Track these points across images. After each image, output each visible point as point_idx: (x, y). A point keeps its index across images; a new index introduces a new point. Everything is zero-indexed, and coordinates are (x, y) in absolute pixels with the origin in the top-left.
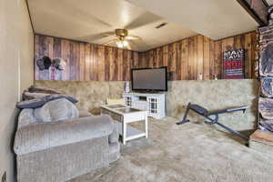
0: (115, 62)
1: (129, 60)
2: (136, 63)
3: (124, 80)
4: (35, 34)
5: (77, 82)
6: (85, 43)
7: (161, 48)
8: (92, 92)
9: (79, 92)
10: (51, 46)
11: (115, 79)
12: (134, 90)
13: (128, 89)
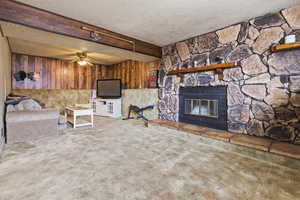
0: (84, 74)
1: (97, 73)
2: (103, 74)
3: (92, 88)
4: (12, 54)
5: (49, 91)
6: (56, 59)
7: (121, 63)
8: (62, 97)
9: (51, 99)
10: (26, 63)
11: (84, 87)
12: (98, 96)
13: (95, 96)
